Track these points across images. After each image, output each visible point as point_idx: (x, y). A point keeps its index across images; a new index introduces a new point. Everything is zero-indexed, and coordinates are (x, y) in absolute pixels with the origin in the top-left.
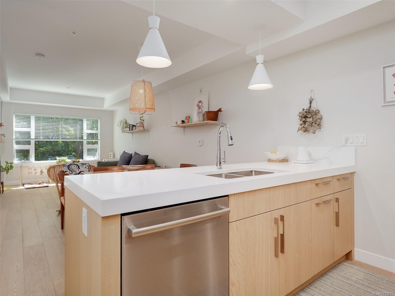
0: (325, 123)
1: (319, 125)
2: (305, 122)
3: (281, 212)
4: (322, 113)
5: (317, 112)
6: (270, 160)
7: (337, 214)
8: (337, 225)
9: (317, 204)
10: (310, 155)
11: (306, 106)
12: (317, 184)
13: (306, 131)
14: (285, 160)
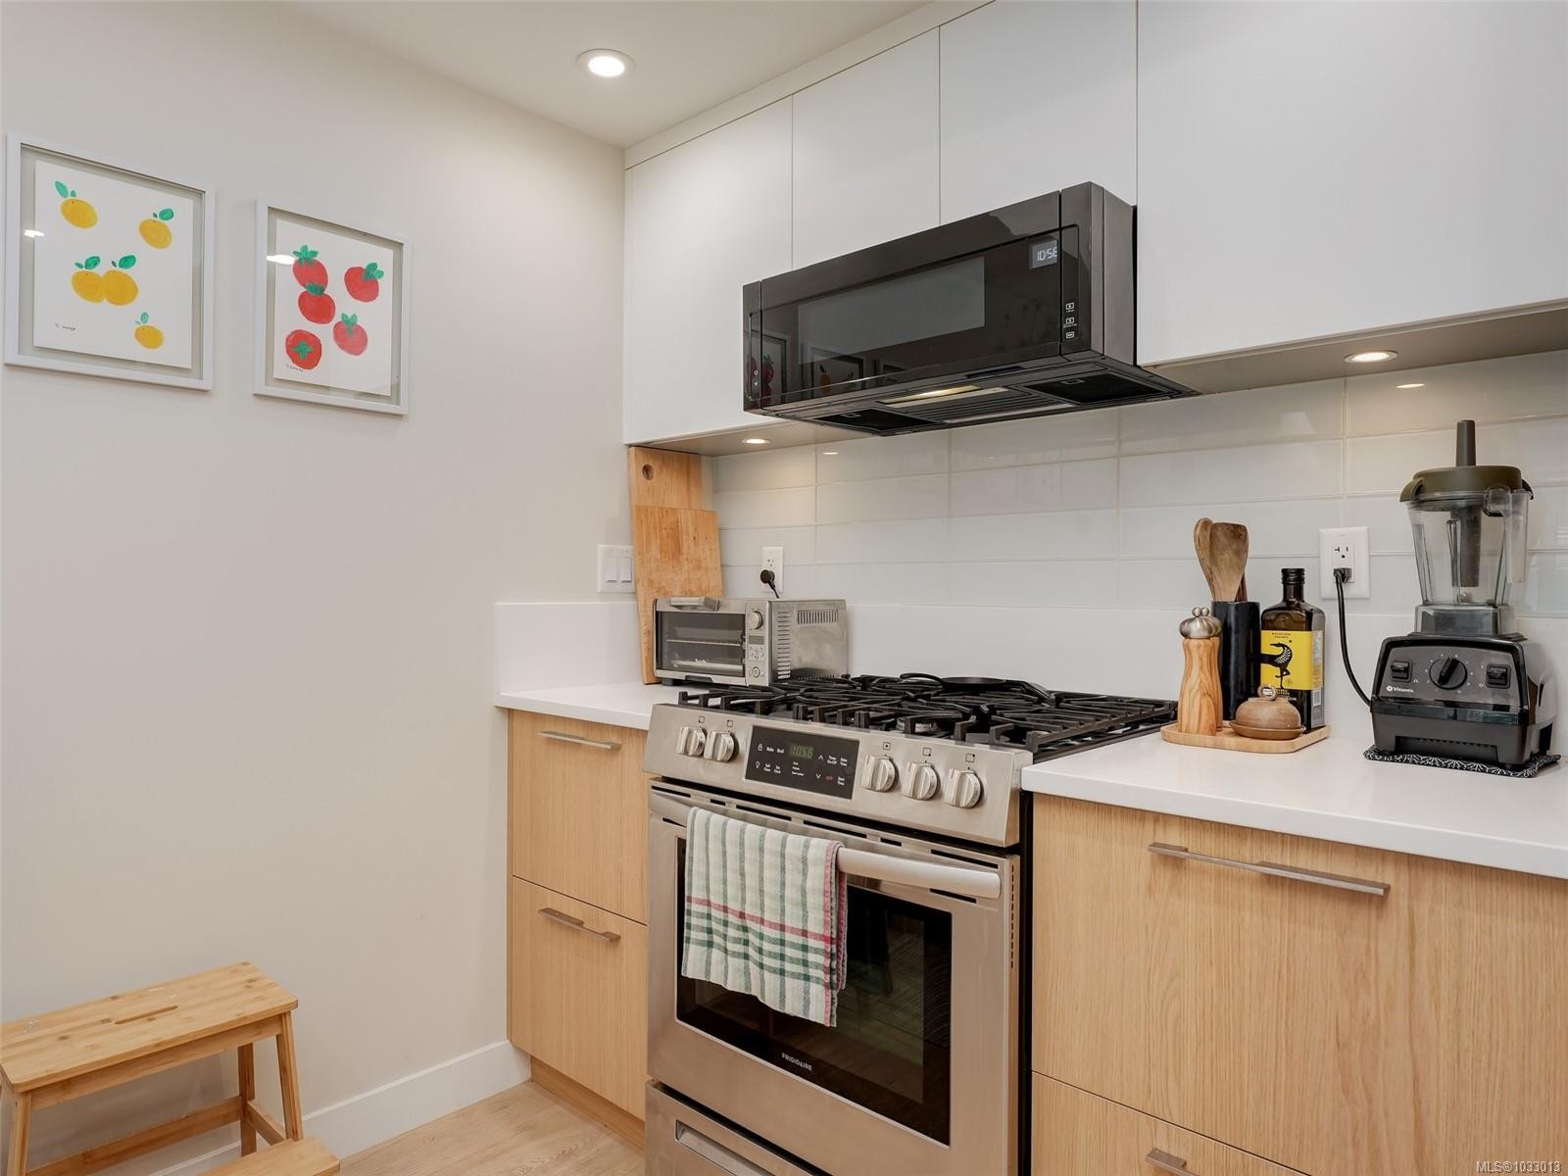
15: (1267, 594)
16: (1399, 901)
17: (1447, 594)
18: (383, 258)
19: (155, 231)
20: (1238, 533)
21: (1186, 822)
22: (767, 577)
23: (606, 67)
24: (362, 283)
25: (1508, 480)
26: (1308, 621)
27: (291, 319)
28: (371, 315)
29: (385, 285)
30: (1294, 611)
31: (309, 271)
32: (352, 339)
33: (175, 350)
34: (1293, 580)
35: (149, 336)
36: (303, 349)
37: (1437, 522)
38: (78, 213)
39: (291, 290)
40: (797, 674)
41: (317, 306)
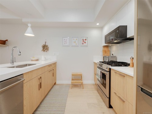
0: (49, 49)
1: (48, 50)
2: (44, 48)
3: (40, 76)
4: (49, 46)
5: (47, 46)
6: (32, 60)
7: (53, 73)
8: (53, 76)
9: (49, 72)
10: (45, 58)
11: (44, 44)
12: (49, 66)
13: (44, 51)
14: (37, 60)
16: (125, 77)
18: (87, 38)
19: (76, 40)
21: (117, 71)
22: (113, 54)
23: (98, 24)
24: (86, 40)
27: (82, 42)
28: (86, 41)
29: (87, 39)
31: (83, 40)
32: (85, 43)
33: (77, 45)
35: (76, 44)
36: (83, 44)
38: (74, 39)
39: (82, 41)
40: (111, 61)
41: (83, 41)
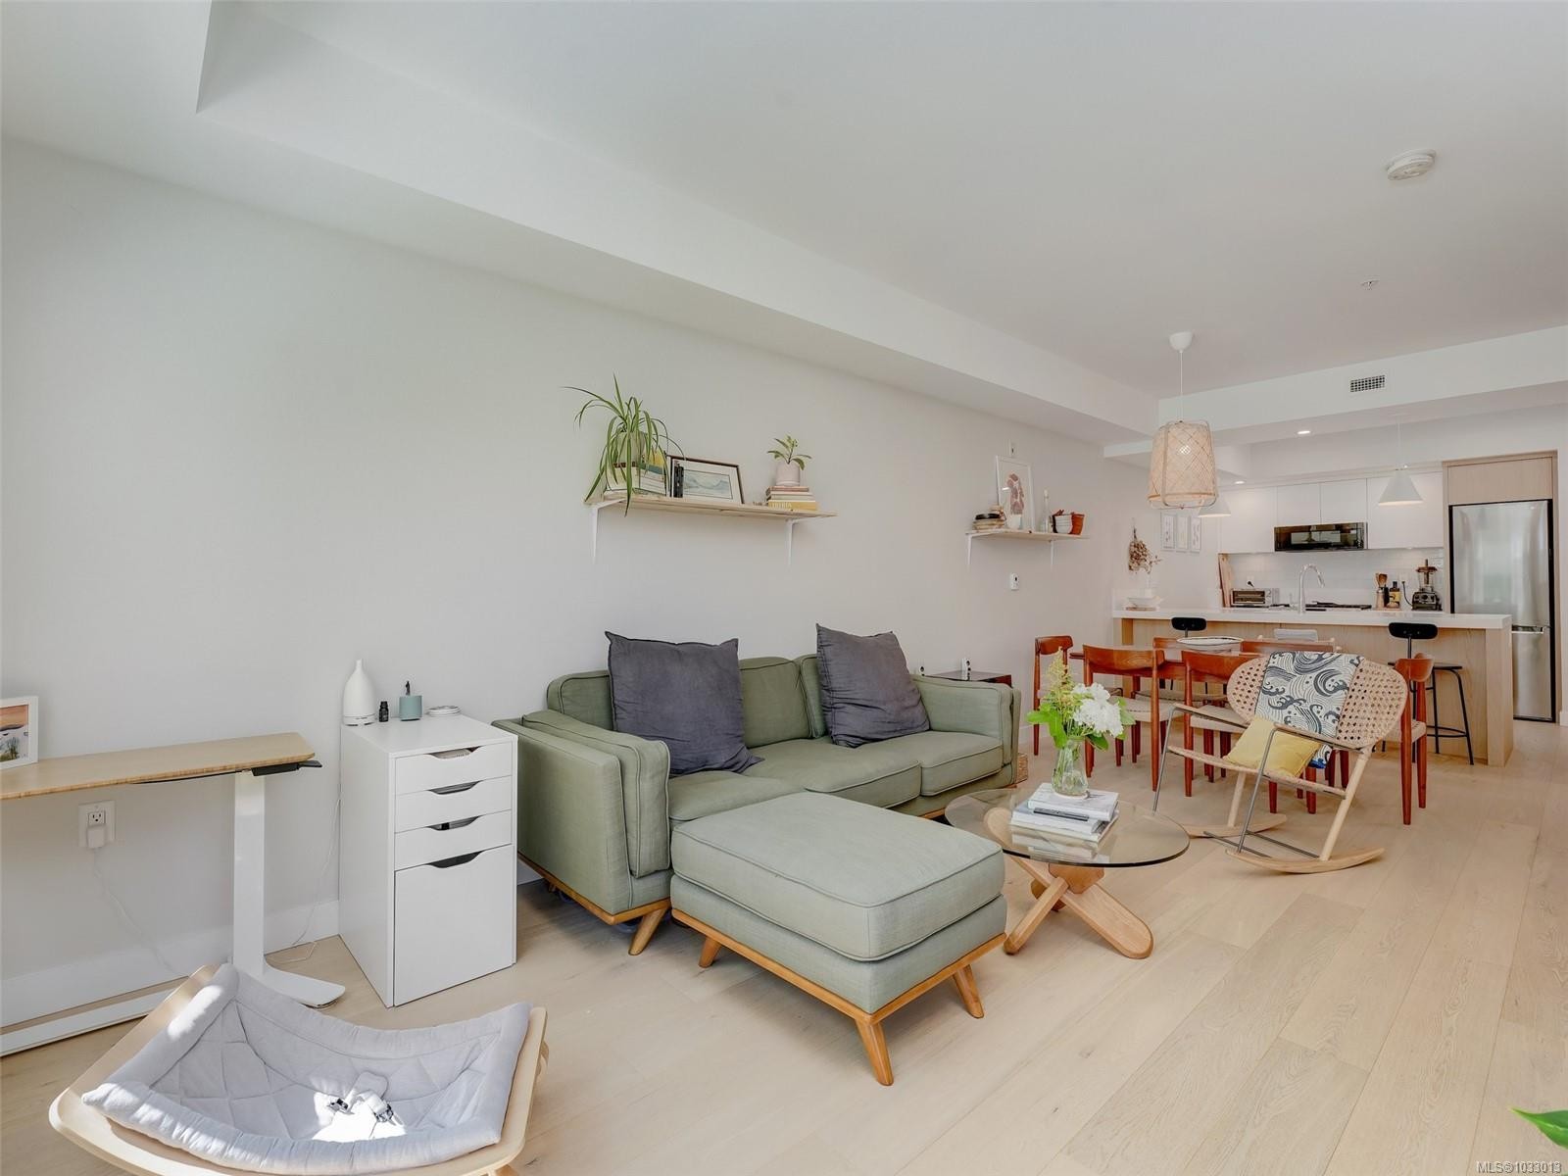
15: (1390, 585)
17: (1423, 586)
20: (1385, 576)
25: (1433, 569)
26: (1398, 590)
30: (1395, 588)
34: (1395, 583)
37: (1422, 575)
